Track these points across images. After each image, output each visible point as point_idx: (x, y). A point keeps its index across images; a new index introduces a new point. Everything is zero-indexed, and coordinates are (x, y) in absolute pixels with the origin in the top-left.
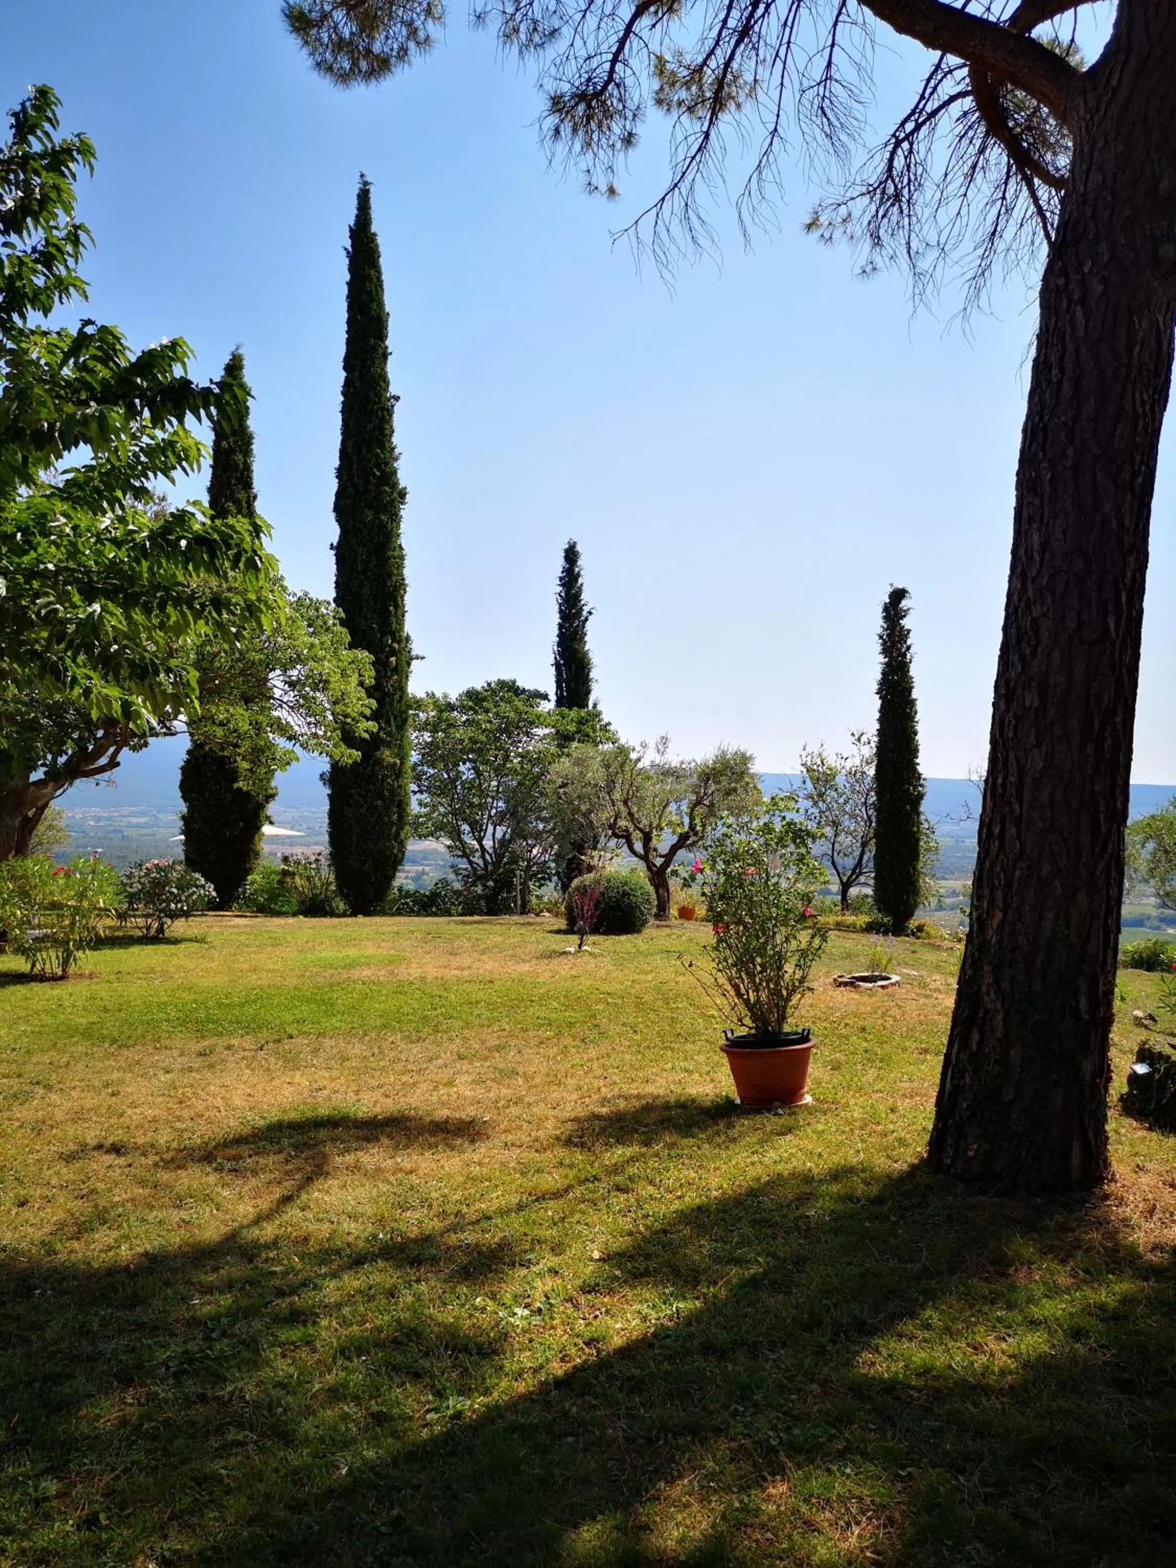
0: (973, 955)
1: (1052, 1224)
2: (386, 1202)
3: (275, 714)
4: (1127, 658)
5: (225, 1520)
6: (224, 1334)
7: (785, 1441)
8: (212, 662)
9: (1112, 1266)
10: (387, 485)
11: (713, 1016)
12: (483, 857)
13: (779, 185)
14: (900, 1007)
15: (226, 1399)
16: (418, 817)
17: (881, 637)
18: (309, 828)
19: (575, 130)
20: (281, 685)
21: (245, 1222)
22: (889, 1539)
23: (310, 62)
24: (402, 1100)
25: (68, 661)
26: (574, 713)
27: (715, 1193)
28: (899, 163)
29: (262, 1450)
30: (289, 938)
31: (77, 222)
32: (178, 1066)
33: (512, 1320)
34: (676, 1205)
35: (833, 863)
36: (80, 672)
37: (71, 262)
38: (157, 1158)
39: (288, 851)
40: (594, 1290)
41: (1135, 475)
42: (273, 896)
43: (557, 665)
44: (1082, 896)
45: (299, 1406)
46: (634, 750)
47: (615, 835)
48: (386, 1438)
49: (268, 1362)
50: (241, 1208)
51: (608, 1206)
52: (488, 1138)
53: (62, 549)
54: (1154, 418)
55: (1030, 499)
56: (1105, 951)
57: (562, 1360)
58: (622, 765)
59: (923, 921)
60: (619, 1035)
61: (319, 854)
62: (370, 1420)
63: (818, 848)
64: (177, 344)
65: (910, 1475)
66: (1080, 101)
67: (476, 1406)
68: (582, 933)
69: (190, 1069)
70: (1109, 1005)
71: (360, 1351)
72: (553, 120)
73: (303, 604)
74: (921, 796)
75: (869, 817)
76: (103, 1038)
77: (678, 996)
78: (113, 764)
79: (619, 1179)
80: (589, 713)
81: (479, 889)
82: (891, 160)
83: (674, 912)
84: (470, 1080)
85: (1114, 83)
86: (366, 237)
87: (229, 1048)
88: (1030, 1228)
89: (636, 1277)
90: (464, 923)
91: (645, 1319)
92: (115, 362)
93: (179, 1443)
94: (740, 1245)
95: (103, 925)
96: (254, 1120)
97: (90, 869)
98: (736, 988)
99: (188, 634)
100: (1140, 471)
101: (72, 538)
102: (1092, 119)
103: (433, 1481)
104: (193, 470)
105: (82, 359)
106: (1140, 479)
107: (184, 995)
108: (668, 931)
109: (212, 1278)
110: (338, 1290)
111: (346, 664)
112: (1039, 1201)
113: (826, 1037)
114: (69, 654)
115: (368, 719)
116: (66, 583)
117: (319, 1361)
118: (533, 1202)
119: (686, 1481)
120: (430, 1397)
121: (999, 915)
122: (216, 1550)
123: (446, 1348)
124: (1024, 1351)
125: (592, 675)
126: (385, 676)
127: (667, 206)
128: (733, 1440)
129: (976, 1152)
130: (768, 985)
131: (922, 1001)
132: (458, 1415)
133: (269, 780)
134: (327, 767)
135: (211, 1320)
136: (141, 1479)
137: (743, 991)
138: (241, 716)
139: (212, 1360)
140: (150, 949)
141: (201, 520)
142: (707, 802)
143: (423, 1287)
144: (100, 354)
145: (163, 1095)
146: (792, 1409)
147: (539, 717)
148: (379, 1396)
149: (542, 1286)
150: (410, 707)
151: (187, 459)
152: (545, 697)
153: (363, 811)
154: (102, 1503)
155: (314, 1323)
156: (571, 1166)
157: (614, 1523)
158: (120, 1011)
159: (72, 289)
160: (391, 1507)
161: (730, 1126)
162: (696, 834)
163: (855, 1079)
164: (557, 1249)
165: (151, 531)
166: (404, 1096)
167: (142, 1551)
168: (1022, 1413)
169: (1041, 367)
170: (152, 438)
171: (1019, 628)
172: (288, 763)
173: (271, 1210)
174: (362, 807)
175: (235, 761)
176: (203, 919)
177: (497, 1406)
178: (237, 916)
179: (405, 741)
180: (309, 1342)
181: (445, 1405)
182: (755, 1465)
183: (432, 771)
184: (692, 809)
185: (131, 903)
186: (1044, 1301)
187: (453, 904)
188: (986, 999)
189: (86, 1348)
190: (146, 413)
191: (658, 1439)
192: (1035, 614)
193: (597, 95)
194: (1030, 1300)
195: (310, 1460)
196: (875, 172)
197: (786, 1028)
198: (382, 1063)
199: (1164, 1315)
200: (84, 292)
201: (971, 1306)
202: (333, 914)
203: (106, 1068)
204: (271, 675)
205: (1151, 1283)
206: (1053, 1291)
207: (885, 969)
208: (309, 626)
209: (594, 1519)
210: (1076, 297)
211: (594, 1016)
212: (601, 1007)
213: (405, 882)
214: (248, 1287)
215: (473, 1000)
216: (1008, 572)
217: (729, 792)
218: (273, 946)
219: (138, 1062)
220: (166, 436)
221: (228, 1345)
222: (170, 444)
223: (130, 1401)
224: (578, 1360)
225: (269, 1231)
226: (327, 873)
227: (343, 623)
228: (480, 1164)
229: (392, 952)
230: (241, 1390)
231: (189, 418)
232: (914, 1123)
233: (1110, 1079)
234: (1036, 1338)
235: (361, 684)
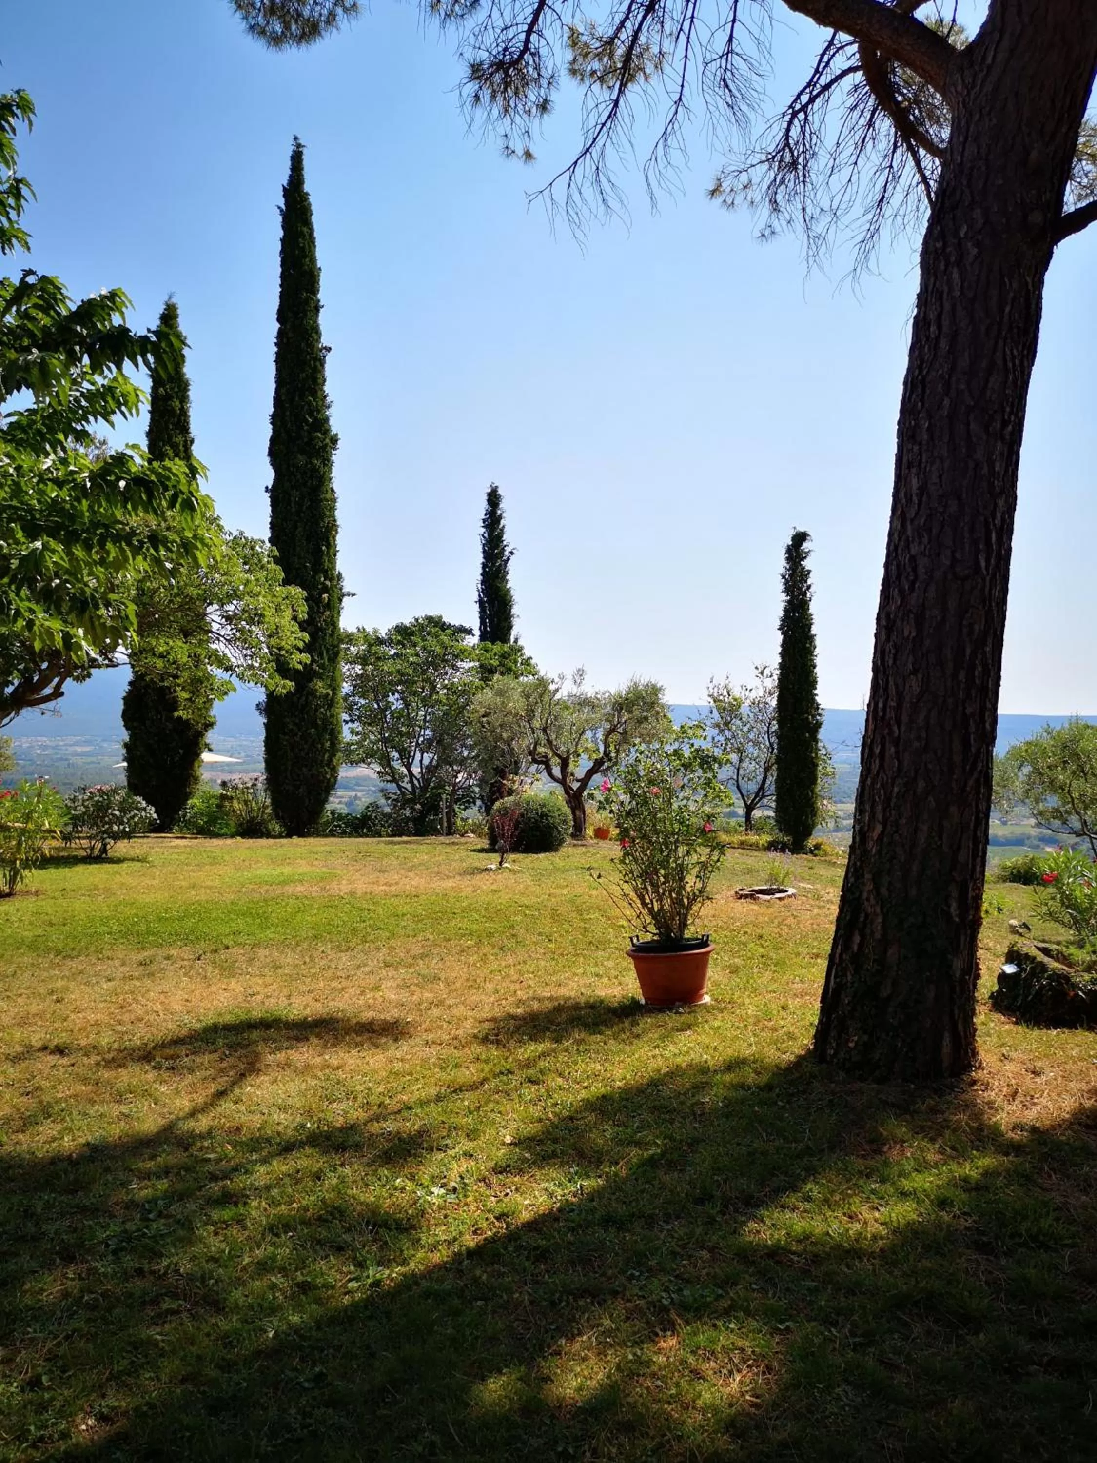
0: (855, 864)
1: (923, 1108)
2: (315, 1095)
3: (213, 646)
4: (996, 593)
5: (159, 1380)
6: (160, 1215)
7: (676, 1301)
8: (151, 598)
9: (977, 1143)
10: (320, 431)
11: (623, 926)
12: (411, 782)
13: (684, 151)
14: (795, 917)
15: (162, 1272)
16: (349, 744)
17: (784, 577)
18: (247, 756)
19: (493, 97)
20: (218, 619)
21: (181, 1114)
22: (767, 1384)
23: (244, 25)
24: (331, 1004)
25: (12, 595)
26: (497, 647)
27: (619, 1084)
28: (795, 132)
29: (194, 1317)
30: (227, 858)
31: (19, 176)
32: (119, 975)
33: (429, 1198)
34: (584, 1094)
35: (738, 787)
36: (24, 605)
37: (13, 214)
38: (99, 1058)
39: (227, 778)
40: (505, 1170)
41: (1005, 424)
42: (213, 819)
43: (481, 602)
44: (953, 809)
45: (230, 1278)
46: (553, 682)
47: (535, 761)
48: (310, 1304)
49: (201, 1239)
50: (178, 1102)
51: (520, 1096)
52: (410, 1037)
53: (7, 489)
54: (1023, 372)
55: (910, 446)
56: (974, 859)
57: (475, 1233)
58: (541, 696)
59: (820, 840)
60: (535, 944)
61: (256, 780)
62: (295, 1289)
63: (724, 773)
64: (116, 294)
65: (788, 1329)
66: (958, 76)
67: (394, 1275)
68: (502, 851)
69: (131, 978)
70: (978, 908)
71: (287, 1227)
72: (472, 87)
73: (241, 543)
74: (819, 725)
75: (771, 744)
76: (49, 950)
77: (591, 908)
78: (57, 694)
79: (531, 1072)
80: (511, 648)
81: (408, 812)
82: (788, 130)
83: (590, 832)
84: (395, 985)
85: (989, 60)
86: (300, 196)
87: (168, 958)
88: (904, 1109)
89: (544, 1159)
90: (392, 843)
91: (551, 1195)
92: (56, 311)
93: (117, 1311)
94: (640, 1129)
95: (48, 846)
96: (191, 1023)
97: (36, 792)
98: (642, 898)
99: (127, 569)
100: (1010, 421)
101: (15, 478)
102: (969, 94)
103: (354, 1342)
104: (131, 414)
105: (23, 308)
106: (1010, 428)
107: (126, 909)
108: (584, 849)
109: (150, 1165)
110: (268, 1173)
111: (280, 599)
112: (912, 1086)
113: (726, 943)
114: (13, 587)
115: (301, 651)
116: (10, 520)
117: (249, 1238)
118: (451, 1093)
119: (585, 1338)
120: (352, 1268)
121: (879, 828)
122: (151, 1406)
123: (367, 1224)
124: (894, 1219)
125: (513, 611)
126: (318, 612)
127: (579, 169)
128: (629, 1301)
129: (856, 1043)
130: (670, 894)
131: (816, 911)
132: (377, 1284)
133: (208, 710)
134: (263, 698)
135: (149, 1202)
136: (82, 1344)
137: (648, 901)
138: (180, 649)
139: (149, 1238)
140: (93, 868)
141: (138, 462)
142: (620, 730)
143: (347, 1170)
144: (41, 303)
145: (106, 1001)
146: (683, 1273)
147: (463, 652)
148: (304, 1268)
149: (456, 1169)
150: (341, 641)
151: (126, 404)
152: (469, 632)
153: (297, 739)
154: (44, 1367)
155: (245, 1203)
156: (487, 1061)
157: (518, 1375)
158: (64, 925)
159: (14, 241)
160: (314, 1365)
161: (635, 1023)
162: (610, 760)
163: (752, 981)
164: (472, 1135)
165: (91, 471)
166: (334, 1000)
167: (82, 1409)
168: (891, 1273)
169: (921, 324)
170: (93, 384)
171: (898, 566)
172: (226, 693)
173: (206, 1103)
174: (296, 735)
175: (175, 691)
176: (145, 840)
177: (413, 1275)
178: (177, 838)
179: (337, 673)
180: (240, 1221)
181: (365, 1274)
182: (648, 1323)
183: (363, 702)
184: (606, 737)
185: (75, 826)
186: (914, 1174)
187: (383, 826)
188: (866, 903)
189: (31, 1228)
190: (86, 360)
191: (561, 1301)
192: (913, 552)
193: (515, 63)
194: (902, 1174)
195: (239, 1325)
196: (772, 140)
197: (687, 934)
198: (313, 971)
199: (1021, 1185)
200: (27, 243)
201: (848, 1180)
202: (268, 835)
203: (51, 978)
204: (210, 609)
205: (1011, 1158)
206: (922, 1167)
207: (782, 883)
208: (245, 563)
209: (500, 1372)
210: (953, 259)
211: (512, 927)
212: (519, 918)
213: (339, 806)
214: (183, 1173)
215: (400, 913)
216: (889, 513)
217: (640, 721)
218: (211, 864)
219: (81, 972)
220: (106, 382)
221: (164, 1225)
222: (109, 390)
223: (71, 1276)
224: (489, 1233)
225: (203, 1123)
226: (264, 798)
227: (277, 561)
228: (402, 1060)
229: (324, 870)
230: (176, 1264)
231: (127, 364)
232: (803, 1019)
233: (978, 976)
234: (905, 1208)
235: (295, 618)
